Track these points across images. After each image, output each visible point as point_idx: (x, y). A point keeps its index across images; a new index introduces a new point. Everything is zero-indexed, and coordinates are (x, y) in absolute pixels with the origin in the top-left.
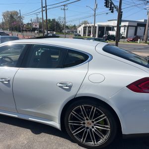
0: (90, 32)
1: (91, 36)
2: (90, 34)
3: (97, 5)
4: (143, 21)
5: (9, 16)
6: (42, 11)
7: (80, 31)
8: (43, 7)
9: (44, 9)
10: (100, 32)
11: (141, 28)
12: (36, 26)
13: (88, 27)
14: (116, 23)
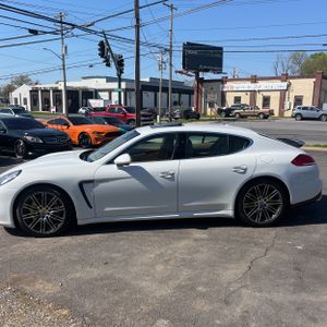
0: (46, 101)
1: (53, 110)
2: (49, 107)
3: (66, 48)
4: (148, 80)
7: (16, 99)
10: (70, 101)
11: (150, 93)
13: (42, 91)
14: (101, 84)
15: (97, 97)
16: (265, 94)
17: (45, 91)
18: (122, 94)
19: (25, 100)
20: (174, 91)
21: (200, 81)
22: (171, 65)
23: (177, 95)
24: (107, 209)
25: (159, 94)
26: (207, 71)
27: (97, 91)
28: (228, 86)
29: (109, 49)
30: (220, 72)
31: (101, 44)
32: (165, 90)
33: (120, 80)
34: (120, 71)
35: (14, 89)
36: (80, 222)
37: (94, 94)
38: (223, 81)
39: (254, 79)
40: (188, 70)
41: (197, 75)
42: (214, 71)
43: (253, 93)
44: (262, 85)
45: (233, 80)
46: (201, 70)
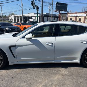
0: (18, 20)
1: (20, 22)
2: (19, 21)
3: (23, 4)
4: (46, 14)
7: (10, 19)
10: (24, 20)
11: (46, 17)
13: (17, 17)
14: (33, 15)
15: (32, 18)
16: (80, 17)
17: (18, 17)
18: (38, 18)
19: (13, 19)
20: (53, 17)
21: (61, 14)
22: (52, 9)
23: (54, 18)
24: (22, 58)
25: (49, 18)
26: (63, 11)
27: (32, 17)
28: (69, 15)
29: (34, 4)
30: (66, 11)
31: (32, 2)
32: (50, 16)
33: (38, 14)
34: (38, 11)
35: (10, 16)
36: (10, 64)
37: (31, 18)
38: (67, 14)
39: (76, 13)
40: (57, 10)
41: (60, 12)
42: (65, 11)
43: (76, 17)
44: (79, 15)
45: (70, 13)
46: (61, 11)
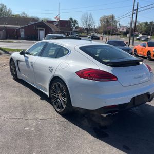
5: (106, 20)
6: (133, 14)
8: (134, 10)
9: (135, 12)
12: (123, 29)
